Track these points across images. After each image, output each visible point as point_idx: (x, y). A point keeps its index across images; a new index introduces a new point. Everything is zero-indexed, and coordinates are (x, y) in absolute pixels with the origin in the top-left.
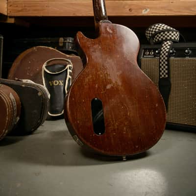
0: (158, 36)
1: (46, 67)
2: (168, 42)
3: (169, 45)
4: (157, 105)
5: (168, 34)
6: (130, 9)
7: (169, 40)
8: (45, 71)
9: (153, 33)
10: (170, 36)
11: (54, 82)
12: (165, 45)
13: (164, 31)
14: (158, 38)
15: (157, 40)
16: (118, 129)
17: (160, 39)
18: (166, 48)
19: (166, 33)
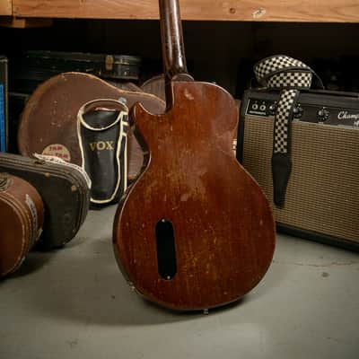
0: (275, 79)
1: (83, 116)
2: (291, 91)
3: (292, 98)
4: (261, 222)
5: (292, 78)
6: (231, 9)
7: (292, 88)
8: (82, 125)
9: (267, 72)
10: (296, 81)
11: (98, 145)
12: (286, 96)
13: (285, 71)
14: (275, 82)
15: (272, 86)
16: (197, 267)
17: (278, 85)
18: (287, 104)
19: (289, 74)
